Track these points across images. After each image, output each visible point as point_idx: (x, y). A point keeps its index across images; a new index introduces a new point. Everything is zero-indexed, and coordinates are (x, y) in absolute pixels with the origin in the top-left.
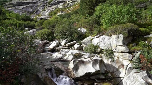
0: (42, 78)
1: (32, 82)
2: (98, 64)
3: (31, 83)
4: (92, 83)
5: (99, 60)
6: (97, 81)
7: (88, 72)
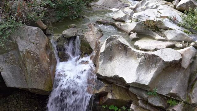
0: (22, 52)
1: (12, 52)
2: (156, 69)
3: (9, 52)
4: (128, 99)
5: (163, 61)
6: (139, 102)
7: (120, 76)
